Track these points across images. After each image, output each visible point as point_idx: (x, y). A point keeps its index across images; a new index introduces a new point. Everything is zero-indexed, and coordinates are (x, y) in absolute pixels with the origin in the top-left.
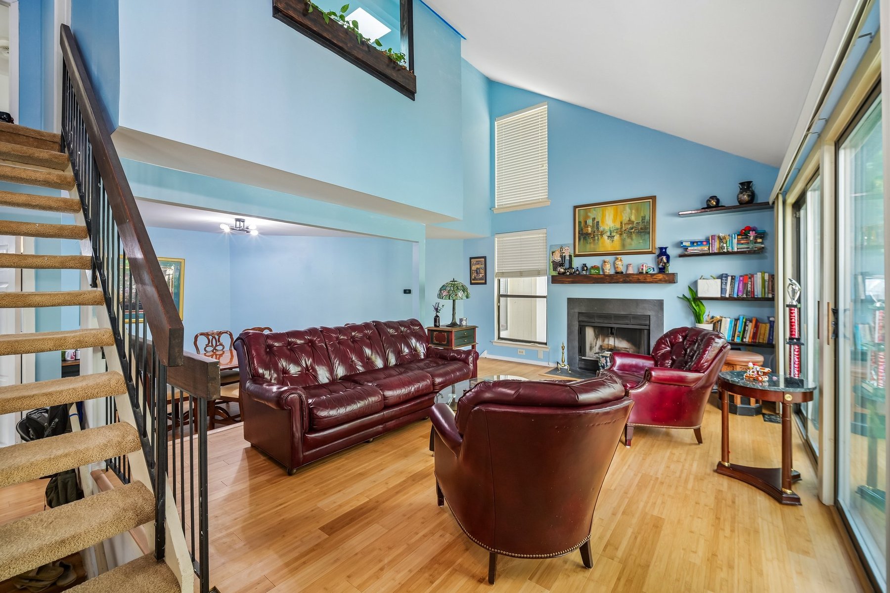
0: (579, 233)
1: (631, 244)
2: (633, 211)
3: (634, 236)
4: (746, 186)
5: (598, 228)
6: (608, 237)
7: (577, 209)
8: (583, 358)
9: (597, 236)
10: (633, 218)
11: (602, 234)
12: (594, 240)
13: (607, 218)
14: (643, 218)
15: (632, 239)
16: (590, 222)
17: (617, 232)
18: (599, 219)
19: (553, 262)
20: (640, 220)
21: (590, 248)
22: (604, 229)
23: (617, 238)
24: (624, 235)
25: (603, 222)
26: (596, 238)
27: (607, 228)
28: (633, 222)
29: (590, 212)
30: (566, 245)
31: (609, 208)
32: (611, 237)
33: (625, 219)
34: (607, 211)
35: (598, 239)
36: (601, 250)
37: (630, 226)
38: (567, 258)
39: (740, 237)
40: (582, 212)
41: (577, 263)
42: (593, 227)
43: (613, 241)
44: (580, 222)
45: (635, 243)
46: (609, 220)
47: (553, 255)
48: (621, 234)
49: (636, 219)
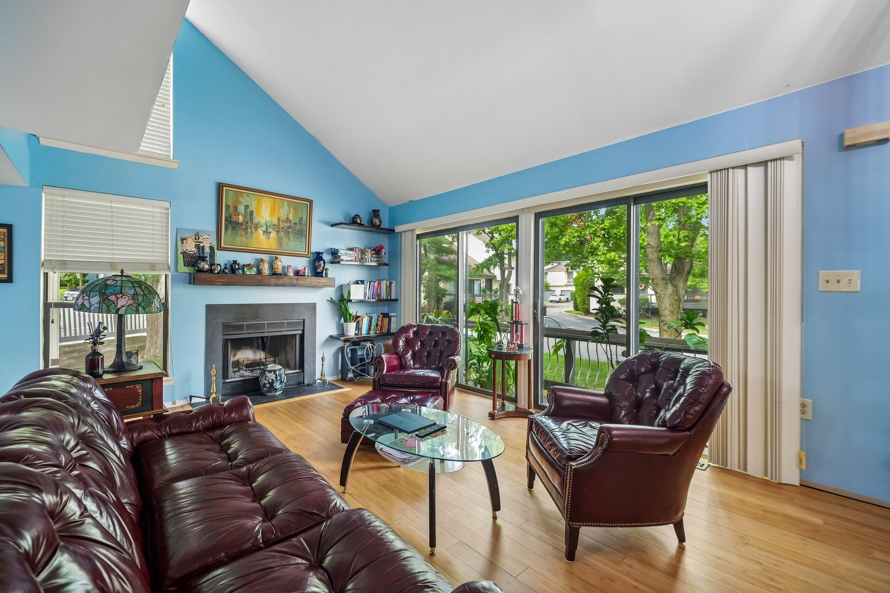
0: (226, 220)
1: (288, 245)
2: (292, 210)
3: (291, 236)
4: (376, 213)
5: (251, 219)
6: (264, 232)
7: (225, 188)
8: (227, 381)
9: (251, 229)
10: (291, 217)
11: (256, 228)
12: (247, 233)
13: (263, 209)
14: (301, 220)
15: (289, 239)
16: (241, 209)
17: (273, 229)
18: (253, 207)
19: (184, 253)
20: (297, 221)
21: (240, 240)
22: (259, 222)
23: (273, 235)
24: (282, 234)
25: (258, 213)
26: (249, 230)
27: (263, 222)
28: (290, 221)
29: (242, 197)
30: (205, 232)
31: (266, 199)
32: (266, 232)
33: (283, 216)
34: (263, 202)
35: (252, 232)
36: (255, 245)
37: (288, 224)
38: (207, 250)
39: (373, 252)
40: (231, 194)
41: (223, 258)
42: (245, 216)
43: (269, 237)
44: (228, 206)
45: (292, 244)
46: (265, 213)
47: (182, 243)
48: (278, 232)
49: (294, 218)
